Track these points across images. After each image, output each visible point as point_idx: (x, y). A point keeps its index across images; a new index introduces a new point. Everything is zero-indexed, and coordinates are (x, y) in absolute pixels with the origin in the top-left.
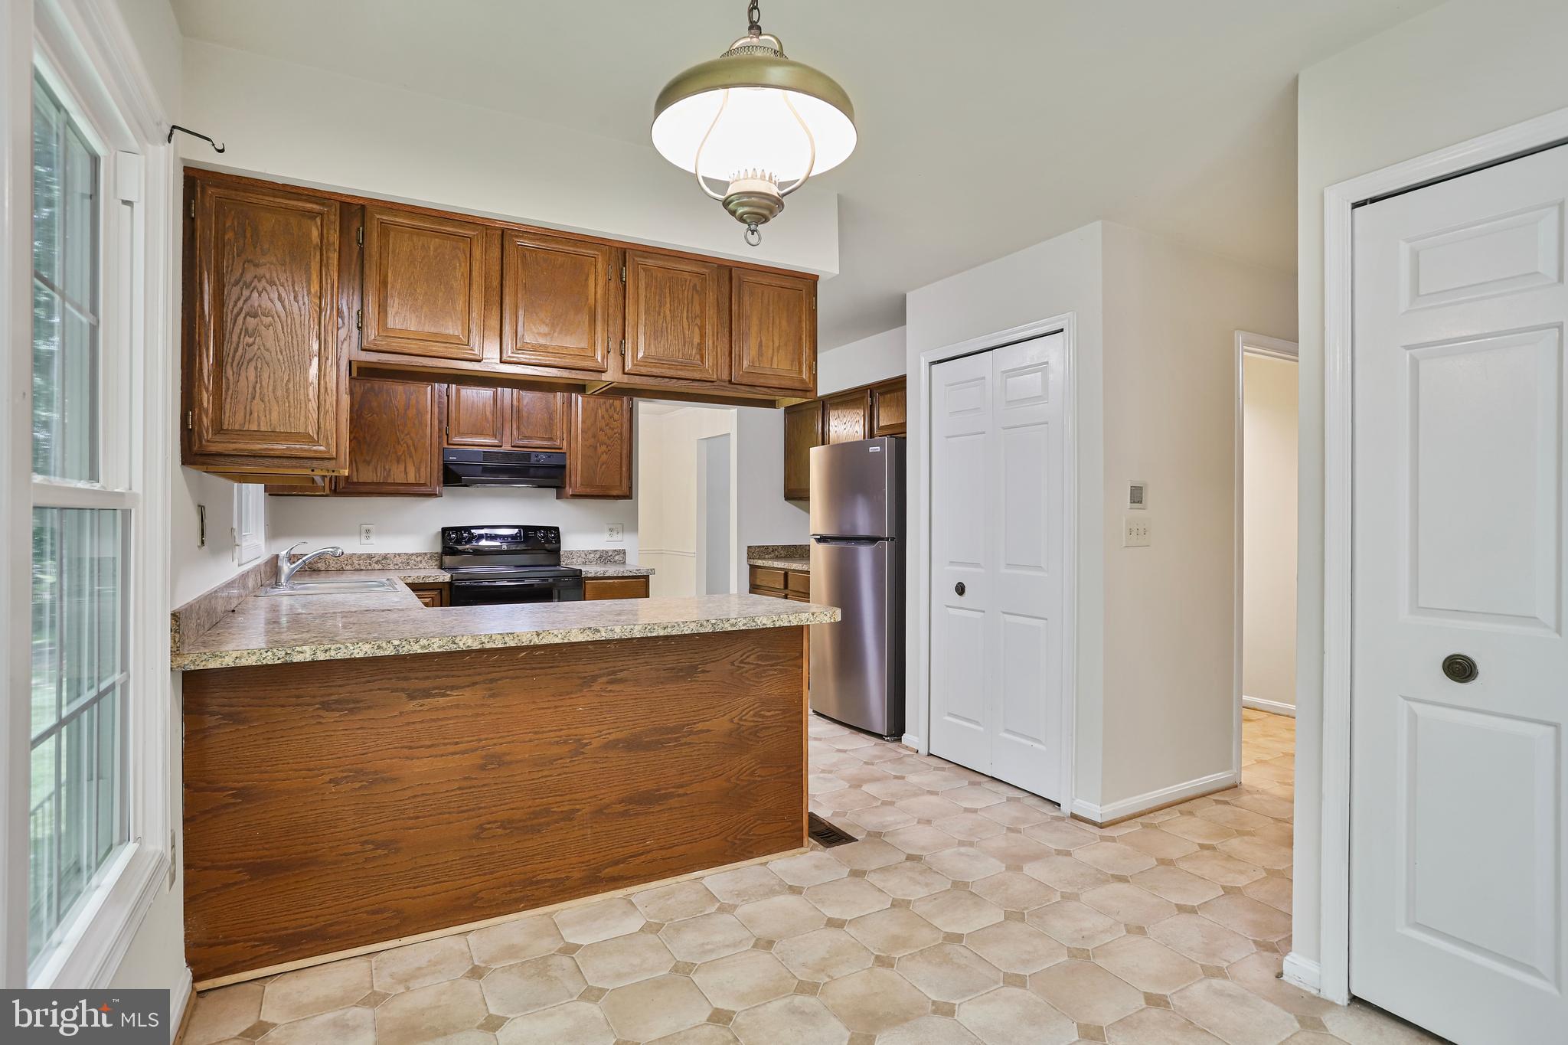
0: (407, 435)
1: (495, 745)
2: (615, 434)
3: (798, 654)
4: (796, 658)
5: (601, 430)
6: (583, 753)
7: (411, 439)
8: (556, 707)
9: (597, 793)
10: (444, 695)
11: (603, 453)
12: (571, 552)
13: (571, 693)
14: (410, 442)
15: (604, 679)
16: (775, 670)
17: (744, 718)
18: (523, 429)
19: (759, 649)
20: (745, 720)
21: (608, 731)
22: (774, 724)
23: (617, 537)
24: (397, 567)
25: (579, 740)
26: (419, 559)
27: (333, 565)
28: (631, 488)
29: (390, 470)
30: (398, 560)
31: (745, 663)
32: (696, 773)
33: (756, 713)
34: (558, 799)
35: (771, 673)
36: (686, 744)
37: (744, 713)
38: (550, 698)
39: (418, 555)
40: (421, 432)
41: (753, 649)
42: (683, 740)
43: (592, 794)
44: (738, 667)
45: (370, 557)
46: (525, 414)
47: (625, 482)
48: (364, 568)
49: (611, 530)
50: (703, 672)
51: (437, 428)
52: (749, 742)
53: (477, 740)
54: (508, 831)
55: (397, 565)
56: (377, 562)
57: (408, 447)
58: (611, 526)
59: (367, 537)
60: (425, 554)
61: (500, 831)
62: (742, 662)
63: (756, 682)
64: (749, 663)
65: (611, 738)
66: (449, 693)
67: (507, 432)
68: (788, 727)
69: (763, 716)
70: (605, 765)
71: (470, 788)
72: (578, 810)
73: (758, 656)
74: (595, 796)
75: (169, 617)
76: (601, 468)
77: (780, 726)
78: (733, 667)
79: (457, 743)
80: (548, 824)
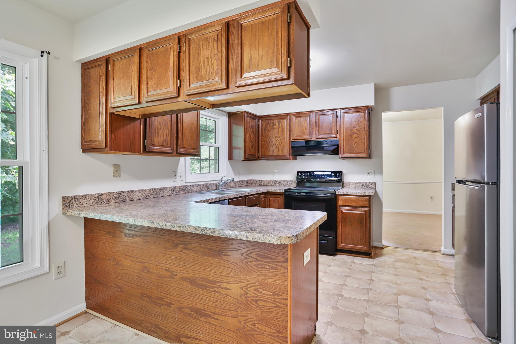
0: (279, 138)
1: (146, 263)
2: (361, 128)
3: (284, 260)
4: (283, 262)
5: (354, 127)
6: (174, 278)
7: (280, 139)
8: (165, 254)
9: (179, 299)
10: (133, 238)
11: (355, 138)
12: (349, 183)
13: (170, 249)
14: (280, 140)
15: (181, 246)
16: (269, 266)
17: (249, 289)
18: (320, 131)
19: (258, 250)
20: (250, 291)
21: (183, 272)
22: (268, 300)
23: (371, 176)
24: (284, 185)
25: (173, 272)
26: (291, 183)
27: (266, 184)
28: (370, 153)
29: (274, 151)
30: (284, 183)
31: (249, 256)
32: (223, 310)
33: (256, 289)
34: (166, 295)
35: (266, 267)
36: (217, 292)
37: (249, 286)
38: (163, 249)
39: (290, 181)
40: (283, 136)
41: (254, 249)
42: (216, 289)
43: (177, 299)
44: (245, 257)
45: (276, 181)
46: (320, 125)
47: (367, 151)
48: (274, 185)
49: (368, 173)
50: (226, 255)
51: (288, 134)
52: (252, 305)
53: (141, 259)
54: (150, 301)
55: (284, 184)
56: (278, 183)
57: (279, 142)
58: (368, 171)
59: (275, 175)
60: (293, 181)
61: (148, 300)
62: (247, 255)
63: (256, 269)
64: (252, 257)
65: (185, 275)
66: (134, 237)
67: (314, 133)
68: (277, 305)
69: (261, 293)
70: (182, 287)
71: (140, 277)
72: (173, 304)
73: (258, 254)
74: (179, 301)
75: (61, 198)
76: (354, 144)
77: (272, 303)
78: (242, 257)
79: (136, 258)
80: (162, 305)
